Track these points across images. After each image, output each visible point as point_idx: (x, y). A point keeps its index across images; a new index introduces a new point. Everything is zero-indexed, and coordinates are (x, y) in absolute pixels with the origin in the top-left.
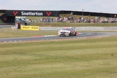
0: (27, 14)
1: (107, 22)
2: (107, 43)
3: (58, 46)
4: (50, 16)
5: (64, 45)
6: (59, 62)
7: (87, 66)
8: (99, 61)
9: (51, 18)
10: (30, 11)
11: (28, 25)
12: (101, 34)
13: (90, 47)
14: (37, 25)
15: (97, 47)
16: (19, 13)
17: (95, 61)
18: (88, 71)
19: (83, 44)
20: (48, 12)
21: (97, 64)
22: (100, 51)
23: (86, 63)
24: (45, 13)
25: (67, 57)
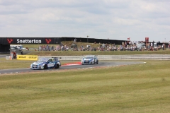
0: (24, 41)
1: (116, 50)
2: (117, 74)
3: (61, 77)
4: (50, 43)
5: (68, 77)
6: (63, 96)
7: (96, 101)
8: (108, 94)
9: (52, 45)
10: (27, 38)
11: (25, 54)
12: (109, 64)
13: (98, 79)
14: (35, 54)
15: (106, 78)
16: (14, 41)
17: (104, 95)
18: (97, 106)
19: (90, 76)
20: (48, 38)
21: (106, 98)
22: (110, 83)
23: (95, 97)
24: (44, 41)
25: (72, 90)
